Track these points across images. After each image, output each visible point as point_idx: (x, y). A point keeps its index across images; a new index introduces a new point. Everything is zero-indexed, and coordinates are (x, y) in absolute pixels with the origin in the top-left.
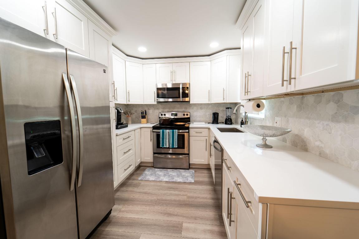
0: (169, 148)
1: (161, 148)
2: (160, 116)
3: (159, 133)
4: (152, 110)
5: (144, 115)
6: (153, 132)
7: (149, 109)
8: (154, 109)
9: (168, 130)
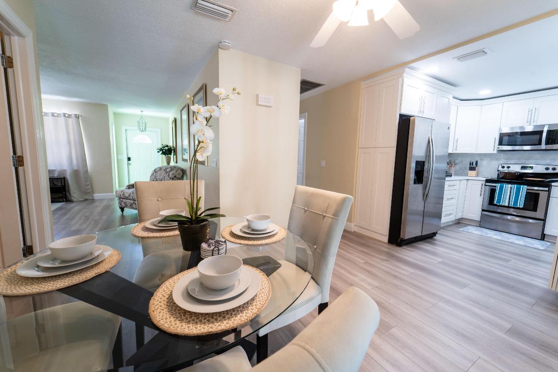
0: (508, 207)
1: (496, 205)
2: (500, 169)
3: (494, 188)
4: (487, 161)
5: (474, 165)
6: (485, 185)
7: (481, 160)
8: (490, 160)
9: (510, 185)
